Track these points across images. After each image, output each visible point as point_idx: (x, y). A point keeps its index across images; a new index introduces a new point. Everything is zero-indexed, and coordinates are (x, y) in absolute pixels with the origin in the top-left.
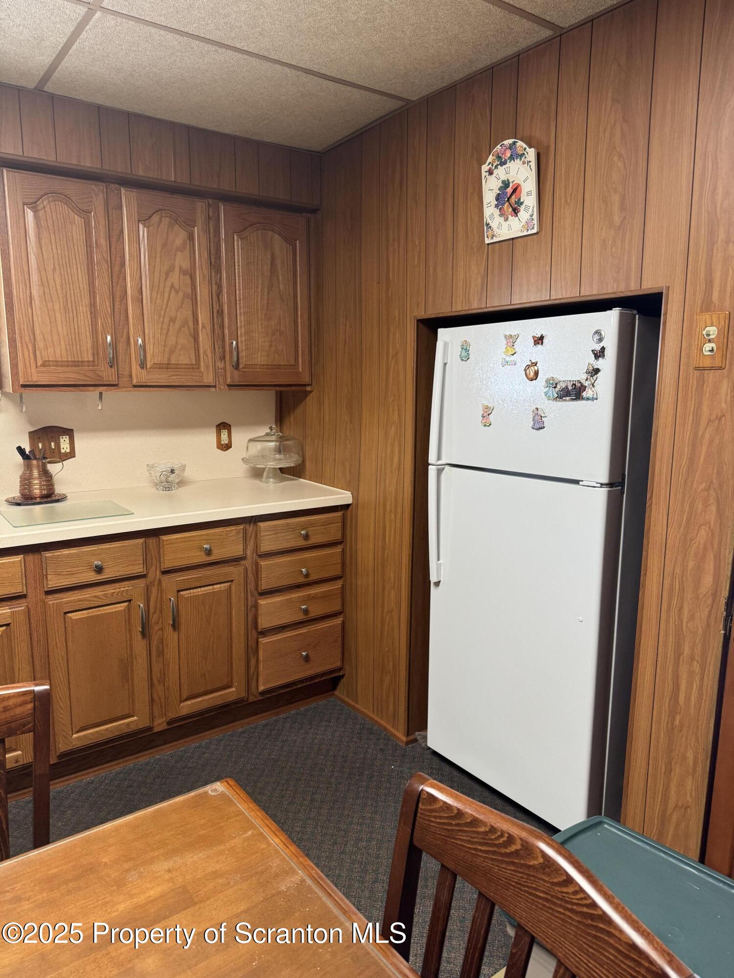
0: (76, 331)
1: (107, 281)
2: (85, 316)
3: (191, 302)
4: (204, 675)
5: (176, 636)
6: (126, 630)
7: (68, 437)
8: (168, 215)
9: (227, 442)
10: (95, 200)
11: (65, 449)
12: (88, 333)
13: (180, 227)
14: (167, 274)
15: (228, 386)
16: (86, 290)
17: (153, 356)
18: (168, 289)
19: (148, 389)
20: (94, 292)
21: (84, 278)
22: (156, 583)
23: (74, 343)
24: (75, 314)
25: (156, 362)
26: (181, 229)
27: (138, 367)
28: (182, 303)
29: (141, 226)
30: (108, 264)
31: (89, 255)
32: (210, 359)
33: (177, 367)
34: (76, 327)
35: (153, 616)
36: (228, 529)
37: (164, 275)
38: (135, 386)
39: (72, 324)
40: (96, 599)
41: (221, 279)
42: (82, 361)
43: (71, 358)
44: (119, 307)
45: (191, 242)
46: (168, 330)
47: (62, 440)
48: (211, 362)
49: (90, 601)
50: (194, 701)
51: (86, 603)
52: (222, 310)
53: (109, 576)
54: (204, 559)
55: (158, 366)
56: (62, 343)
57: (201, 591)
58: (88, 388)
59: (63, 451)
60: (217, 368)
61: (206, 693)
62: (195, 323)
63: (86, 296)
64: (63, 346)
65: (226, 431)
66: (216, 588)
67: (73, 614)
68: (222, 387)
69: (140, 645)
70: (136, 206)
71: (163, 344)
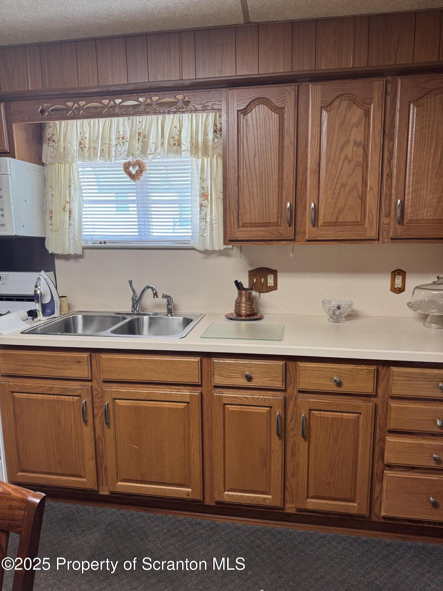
0: (267, 201)
1: (293, 160)
2: (274, 188)
3: (362, 169)
4: (329, 484)
5: (306, 444)
6: (267, 429)
7: (273, 275)
8: (348, 98)
9: (400, 286)
10: (288, 97)
11: (271, 284)
12: (275, 202)
13: (357, 106)
14: (342, 148)
15: (391, 239)
16: (276, 169)
17: (324, 216)
18: (342, 160)
19: (318, 242)
20: (282, 170)
21: (275, 159)
22: (294, 398)
23: (264, 209)
24: (267, 187)
25: (326, 221)
26: (358, 108)
27: (311, 225)
28: (354, 170)
29: (324, 113)
30: (294, 146)
31: (281, 141)
32: (374, 216)
33: (344, 224)
34: (267, 197)
35: (290, 423)
36: (359, 368)
37: (339, 150)
38: (308, 241)
39: (264, 195)
40: (245, 400)
41: (393, 146)
42: (269, 223)
43: (262, 221)
44: (301, 179)
45: (367, 118)
46: (339, 195)
47: (269, 278)
48: (375, 219)
49: (242, 400)
50: (319, 501)
51: (239, 400)
52: (392, 173)
53: (256, 385)
54: (334, 388)
55: (327, 224)
56: (257, 210)
57: (331, 415)
58: (273, 242)
59: (269, 285)
60: (382, 223)
61: (330, 499)
62: (364, 185)
63: (276, 174)
64: (257, 212)
65: (401, 277)
66: (344, 416)
67: (230, 406)
68: (385, 240)
69: (277, 443)
70: (320, 96)
71: (334, 206)
